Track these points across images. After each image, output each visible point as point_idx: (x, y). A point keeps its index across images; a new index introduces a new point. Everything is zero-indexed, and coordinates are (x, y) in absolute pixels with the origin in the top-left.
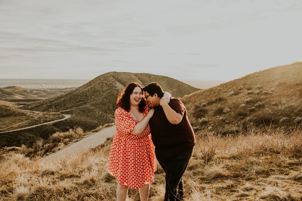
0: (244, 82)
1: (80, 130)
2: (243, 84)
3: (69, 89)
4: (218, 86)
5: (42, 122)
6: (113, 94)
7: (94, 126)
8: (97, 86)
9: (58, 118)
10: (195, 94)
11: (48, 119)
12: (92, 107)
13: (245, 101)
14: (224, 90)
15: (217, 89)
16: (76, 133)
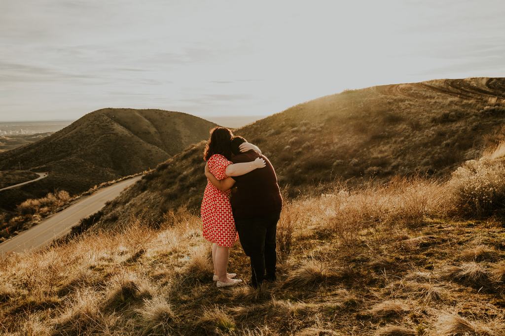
0: (286, 117)
1: (64, 195)
2: (286, 120)
3: (41, 136)
4: (254, 124)
5: (2, 185)
6: (110, 139)
7: (85, 186)
8: (85, 129)
9: (27, 179)
11: (12, 181)
12: (81, 159)
13: (289, 142)
14: (261, 129)
16: (59, 198)
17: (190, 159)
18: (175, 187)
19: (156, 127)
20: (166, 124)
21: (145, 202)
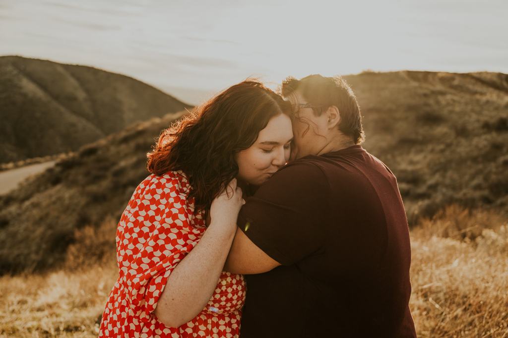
17: (132, 144)
18: (105, 184)
19: (87, 91)
20: (102, 89)
21: (54, 203)
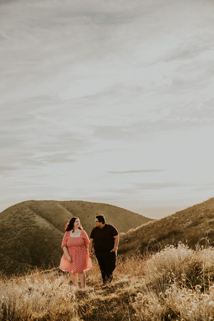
0: (206, 208)
2: (205, 211)
4: (173, 215)
6: (31, 232)
8: (7, 222)
10: (144, 227)
14: (180, 220)
15: (171, 219)
20: (88, 216)
